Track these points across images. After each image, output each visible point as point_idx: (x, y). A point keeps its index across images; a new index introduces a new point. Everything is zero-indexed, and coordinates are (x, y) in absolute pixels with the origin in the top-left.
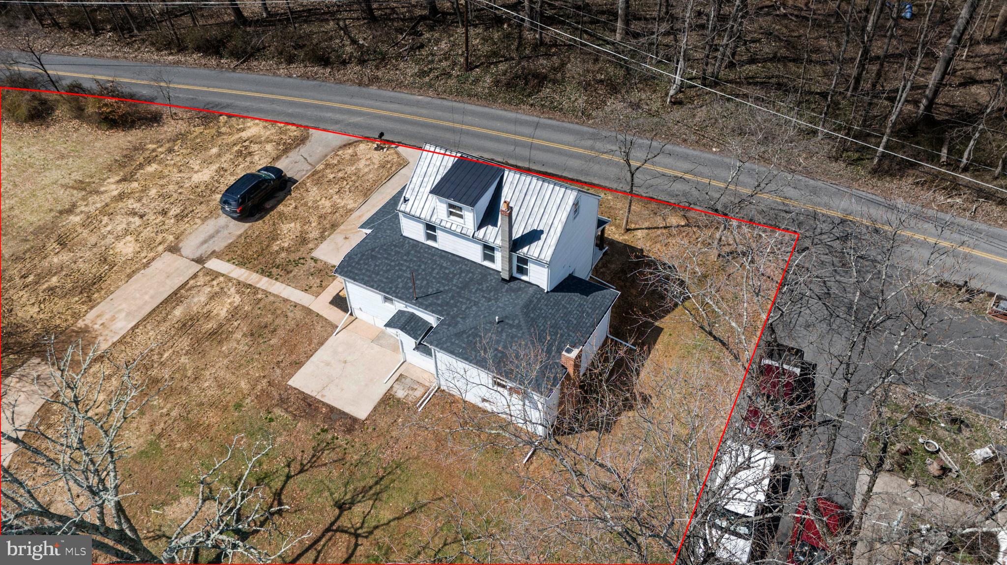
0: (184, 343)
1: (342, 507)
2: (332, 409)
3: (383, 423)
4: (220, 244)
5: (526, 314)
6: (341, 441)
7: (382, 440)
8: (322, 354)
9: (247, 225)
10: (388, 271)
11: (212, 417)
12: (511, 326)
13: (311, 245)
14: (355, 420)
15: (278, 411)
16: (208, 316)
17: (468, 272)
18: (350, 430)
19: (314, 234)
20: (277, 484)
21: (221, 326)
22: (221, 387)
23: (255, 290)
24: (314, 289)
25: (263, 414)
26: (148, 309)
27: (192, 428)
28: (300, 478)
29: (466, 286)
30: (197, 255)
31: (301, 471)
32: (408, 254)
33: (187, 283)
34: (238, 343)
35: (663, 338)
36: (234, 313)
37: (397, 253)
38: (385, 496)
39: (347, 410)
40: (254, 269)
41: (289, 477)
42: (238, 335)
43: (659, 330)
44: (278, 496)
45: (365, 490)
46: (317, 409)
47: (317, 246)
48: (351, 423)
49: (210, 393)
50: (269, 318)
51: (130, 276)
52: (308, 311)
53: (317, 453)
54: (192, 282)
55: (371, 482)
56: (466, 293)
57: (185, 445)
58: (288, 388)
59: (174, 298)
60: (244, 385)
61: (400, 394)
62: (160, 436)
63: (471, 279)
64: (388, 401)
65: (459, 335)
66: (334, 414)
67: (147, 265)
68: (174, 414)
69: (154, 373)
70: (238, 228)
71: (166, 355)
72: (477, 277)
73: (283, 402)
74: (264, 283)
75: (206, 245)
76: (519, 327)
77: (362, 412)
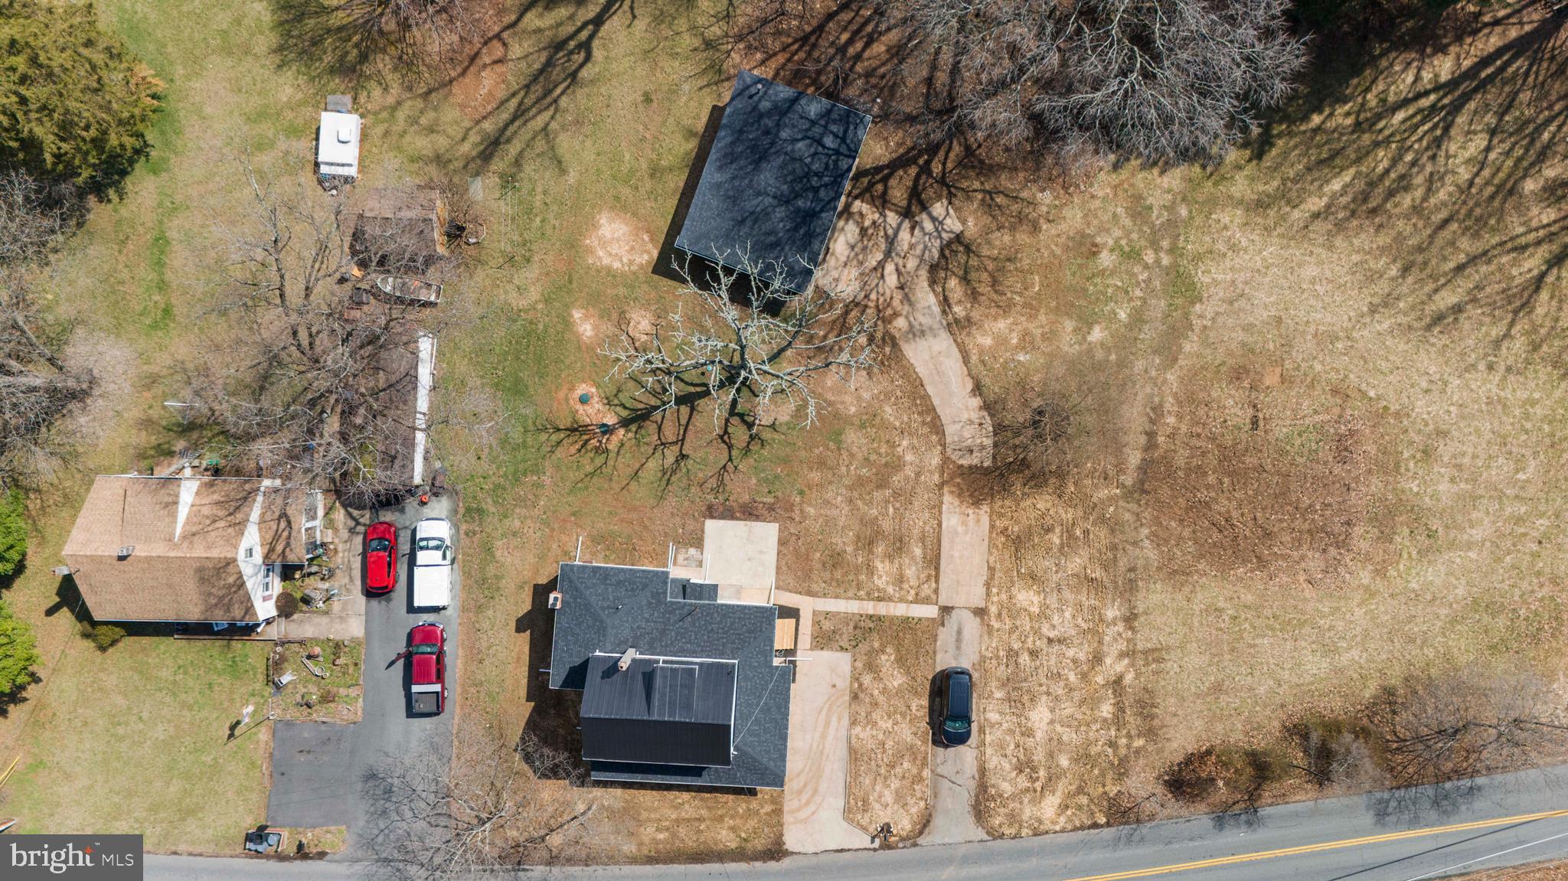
0: (886, 525)
1: (683, 457)
2: (733, 518)
3: (691, 525)
4: (945, 635)
5: (602, 622)
6: (710, 497)
7: (683, 510)
8: (771, 558)
9: (938, 669)
10: (732, 624)
11: (815, 476)
12: (609, 607)
13: (859, 664)
14: (712, 517)
15: (770, 500)
16: (890, 557)
17: (666, 646)
18: (710, 508)
19: (867, 679)
20: (734, 453)
21: (871, 552)
22: (827, 502)
23: (869, 597)
24: (822, 618)
25: (779, 494)
26: (945, 544)
27: (822, 464)
28: (723, 462)
29: (663, 632)
30: (954, 613)
31: (724, 467)
32: (724, 645)
33: (937, 581)
34: (844, 541)
35: (523, 692)
36: (871, 571)
37: (733, 643)
38: (659, 475)
39: (722, 522)
40: (892, 619)
41: (730, 459)
42: (849, 549)
43: (528, 700)
44: (730, 447)
45: (674, 472)
46: (744, 513)
47: (854, 668)
48: (711, 512)
49: (830, 494)
50: (838, 574)
51: (991, 569)
52: (810, 593)
53: (721, 483)
54: (934, 585)
55: (673, 479)
56: (661, 627)
57: (817, 451)
58: (775, 520)
59: (934, 561)
60: (811, 510)
61: (692, 551)
62: (839, 449)
63: (661, 641)
64: (698, 542)
65: (645, 586)
66: (728, 514)
67: (988, 585)
68: (844, 469)
69: (888, 492)
70: (945, 661)
71: (891, 510)
72: (657, 644)
73: (771, 508)
74: (870, 607)
75: (955, 628)
76: (603, 609)
77: (711, 526)
